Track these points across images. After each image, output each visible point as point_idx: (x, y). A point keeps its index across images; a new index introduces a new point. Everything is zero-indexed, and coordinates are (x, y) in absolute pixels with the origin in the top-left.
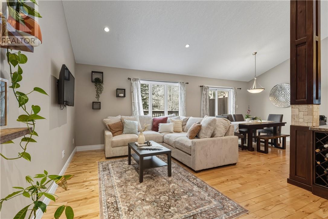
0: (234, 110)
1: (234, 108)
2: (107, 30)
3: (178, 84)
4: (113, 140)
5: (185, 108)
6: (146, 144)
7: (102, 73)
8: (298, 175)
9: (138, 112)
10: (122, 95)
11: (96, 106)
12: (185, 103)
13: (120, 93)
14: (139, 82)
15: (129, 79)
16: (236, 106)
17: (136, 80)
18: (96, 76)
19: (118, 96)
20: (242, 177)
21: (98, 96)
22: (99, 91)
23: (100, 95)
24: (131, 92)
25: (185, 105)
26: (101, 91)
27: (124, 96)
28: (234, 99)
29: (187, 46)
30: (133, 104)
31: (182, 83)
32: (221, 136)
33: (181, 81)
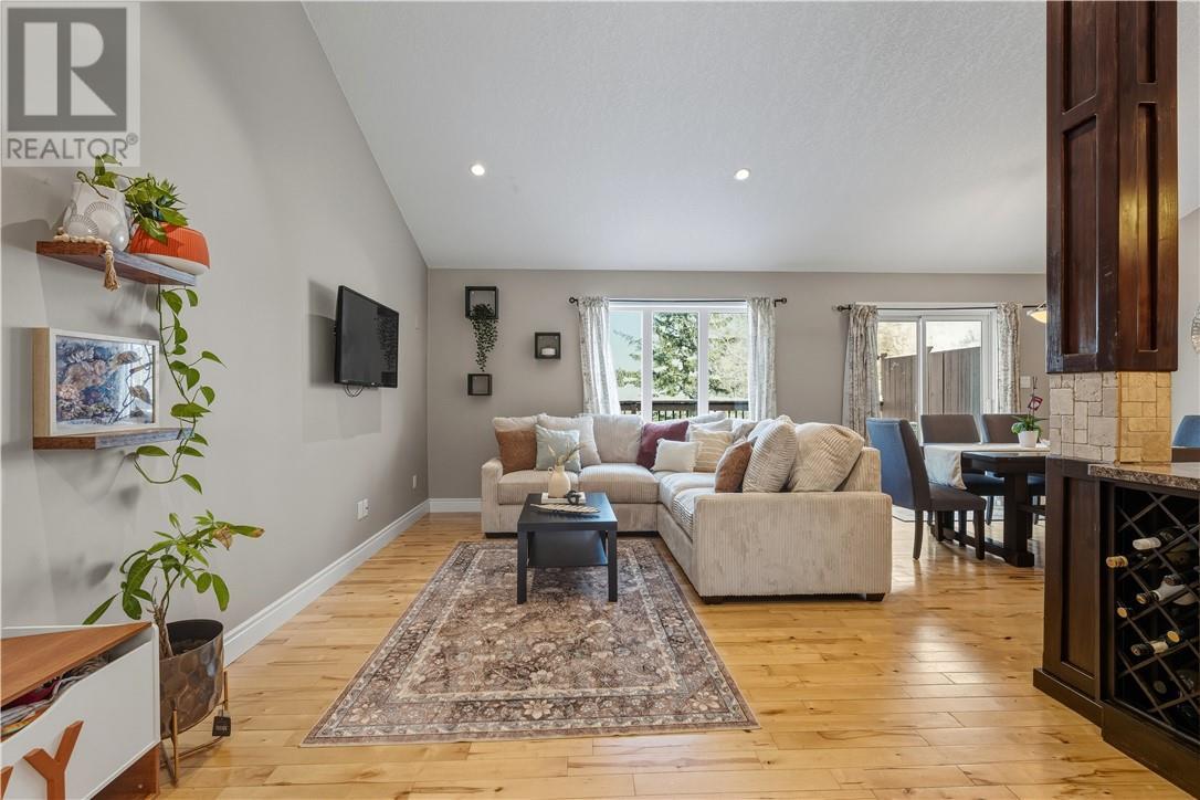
0: (1009, 398)
1: (1006, 390)
2: (478, 170)
3: (745, 307)
4: (501, 482)
5: (771, 390)
6: (566, 501)
7: (494, 289)
8: (1071, 659)
9: (601, 405)
10: (550, 352)
11: (478, 386)
12: (773, 372)
13: (546, 346)
14: (603, 309)
15: (573, 300)
16: (1014, 382)
17: (593, 302)
18: (478, 299)
19: (538, 355)
20: (860, 640)
21: (482, 358)
22: (486, 339)
23: (487, 354)
24: (581, 341)
25: (772, 381)
26: (491, 344)
27: (557, 356)
28: (1005, 353)
29: (743, 175)
30: (585, 377)
31: (759, 302)
32: (816, 488)
33: (754, 296)
